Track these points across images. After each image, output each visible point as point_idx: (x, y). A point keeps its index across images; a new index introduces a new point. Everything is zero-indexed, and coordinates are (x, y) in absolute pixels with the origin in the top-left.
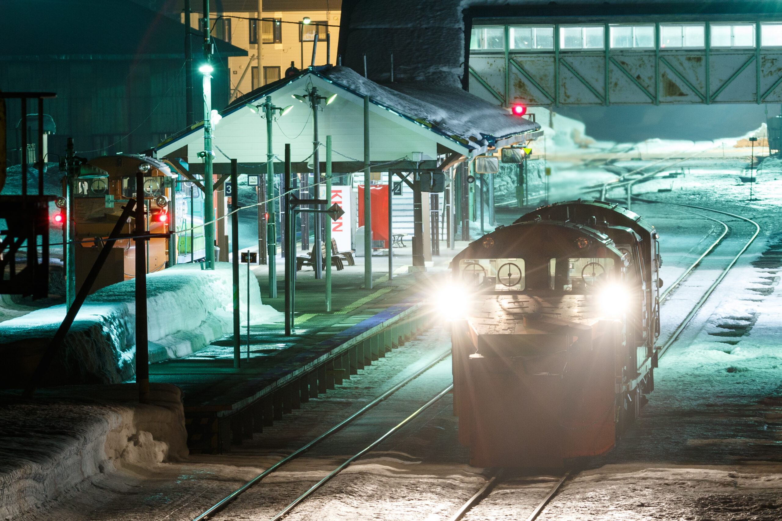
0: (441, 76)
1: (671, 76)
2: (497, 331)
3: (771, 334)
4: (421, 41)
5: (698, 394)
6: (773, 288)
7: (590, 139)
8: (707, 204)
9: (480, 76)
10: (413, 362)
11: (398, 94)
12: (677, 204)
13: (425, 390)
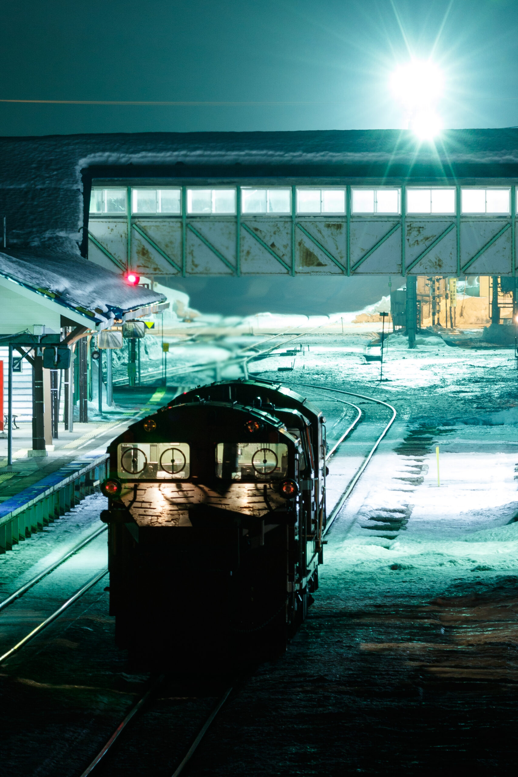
0: (58, 242)
1: (309, 244)
2: (160, 523)
3: (429, 528)
4: (35, 203)
5: (363, 593)
6: (423, 477)
7: (195, 312)
8: (334, 385)
9: (100, 242)
10: (44, 555)
11: (17, 261)
12: (301, 384)
13: (62, 587)
